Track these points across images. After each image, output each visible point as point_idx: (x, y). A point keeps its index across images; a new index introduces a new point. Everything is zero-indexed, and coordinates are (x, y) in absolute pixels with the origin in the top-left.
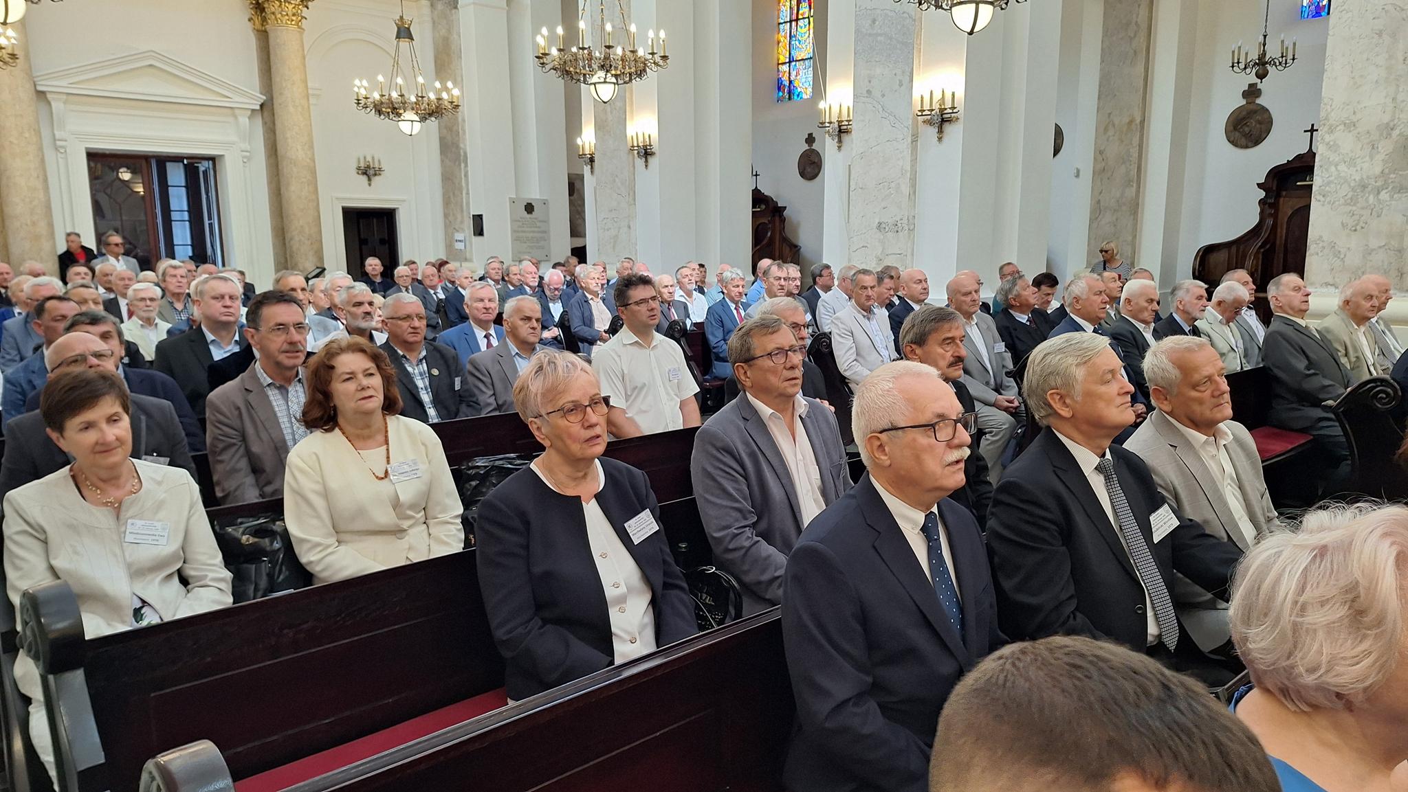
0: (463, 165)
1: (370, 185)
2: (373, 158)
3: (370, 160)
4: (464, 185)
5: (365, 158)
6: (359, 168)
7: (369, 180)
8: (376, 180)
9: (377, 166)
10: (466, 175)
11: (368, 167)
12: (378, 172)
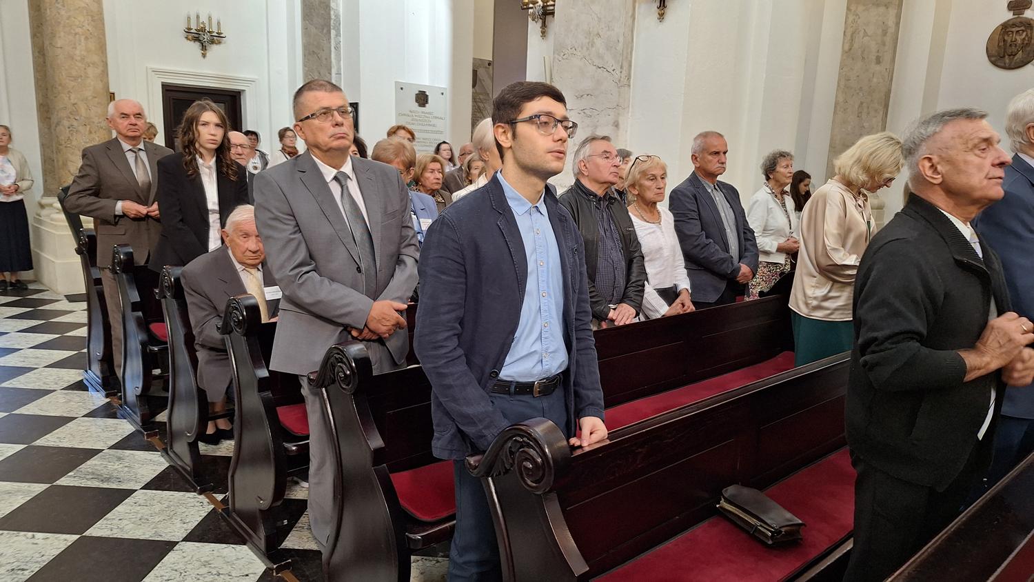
0: (333, 32)
1: (204, 56)
2: (210, 18)
3: (206, 22)
4: (333, 60)
5: (198, 17)
6: (188, 31)
7: (204, 48)
8: (214, 50)
9: (215, 29)
10: (337, 48)
11: (203, 30)
12: (217, 39)
